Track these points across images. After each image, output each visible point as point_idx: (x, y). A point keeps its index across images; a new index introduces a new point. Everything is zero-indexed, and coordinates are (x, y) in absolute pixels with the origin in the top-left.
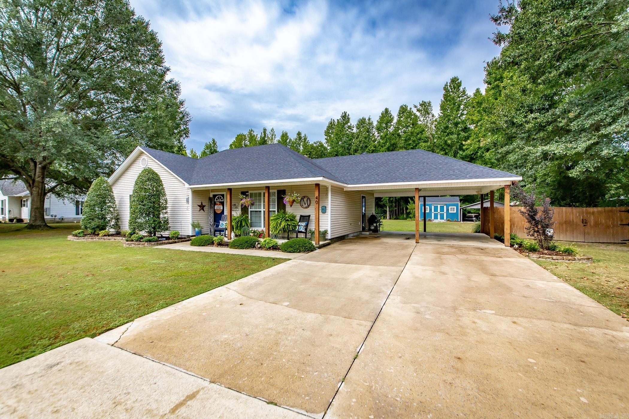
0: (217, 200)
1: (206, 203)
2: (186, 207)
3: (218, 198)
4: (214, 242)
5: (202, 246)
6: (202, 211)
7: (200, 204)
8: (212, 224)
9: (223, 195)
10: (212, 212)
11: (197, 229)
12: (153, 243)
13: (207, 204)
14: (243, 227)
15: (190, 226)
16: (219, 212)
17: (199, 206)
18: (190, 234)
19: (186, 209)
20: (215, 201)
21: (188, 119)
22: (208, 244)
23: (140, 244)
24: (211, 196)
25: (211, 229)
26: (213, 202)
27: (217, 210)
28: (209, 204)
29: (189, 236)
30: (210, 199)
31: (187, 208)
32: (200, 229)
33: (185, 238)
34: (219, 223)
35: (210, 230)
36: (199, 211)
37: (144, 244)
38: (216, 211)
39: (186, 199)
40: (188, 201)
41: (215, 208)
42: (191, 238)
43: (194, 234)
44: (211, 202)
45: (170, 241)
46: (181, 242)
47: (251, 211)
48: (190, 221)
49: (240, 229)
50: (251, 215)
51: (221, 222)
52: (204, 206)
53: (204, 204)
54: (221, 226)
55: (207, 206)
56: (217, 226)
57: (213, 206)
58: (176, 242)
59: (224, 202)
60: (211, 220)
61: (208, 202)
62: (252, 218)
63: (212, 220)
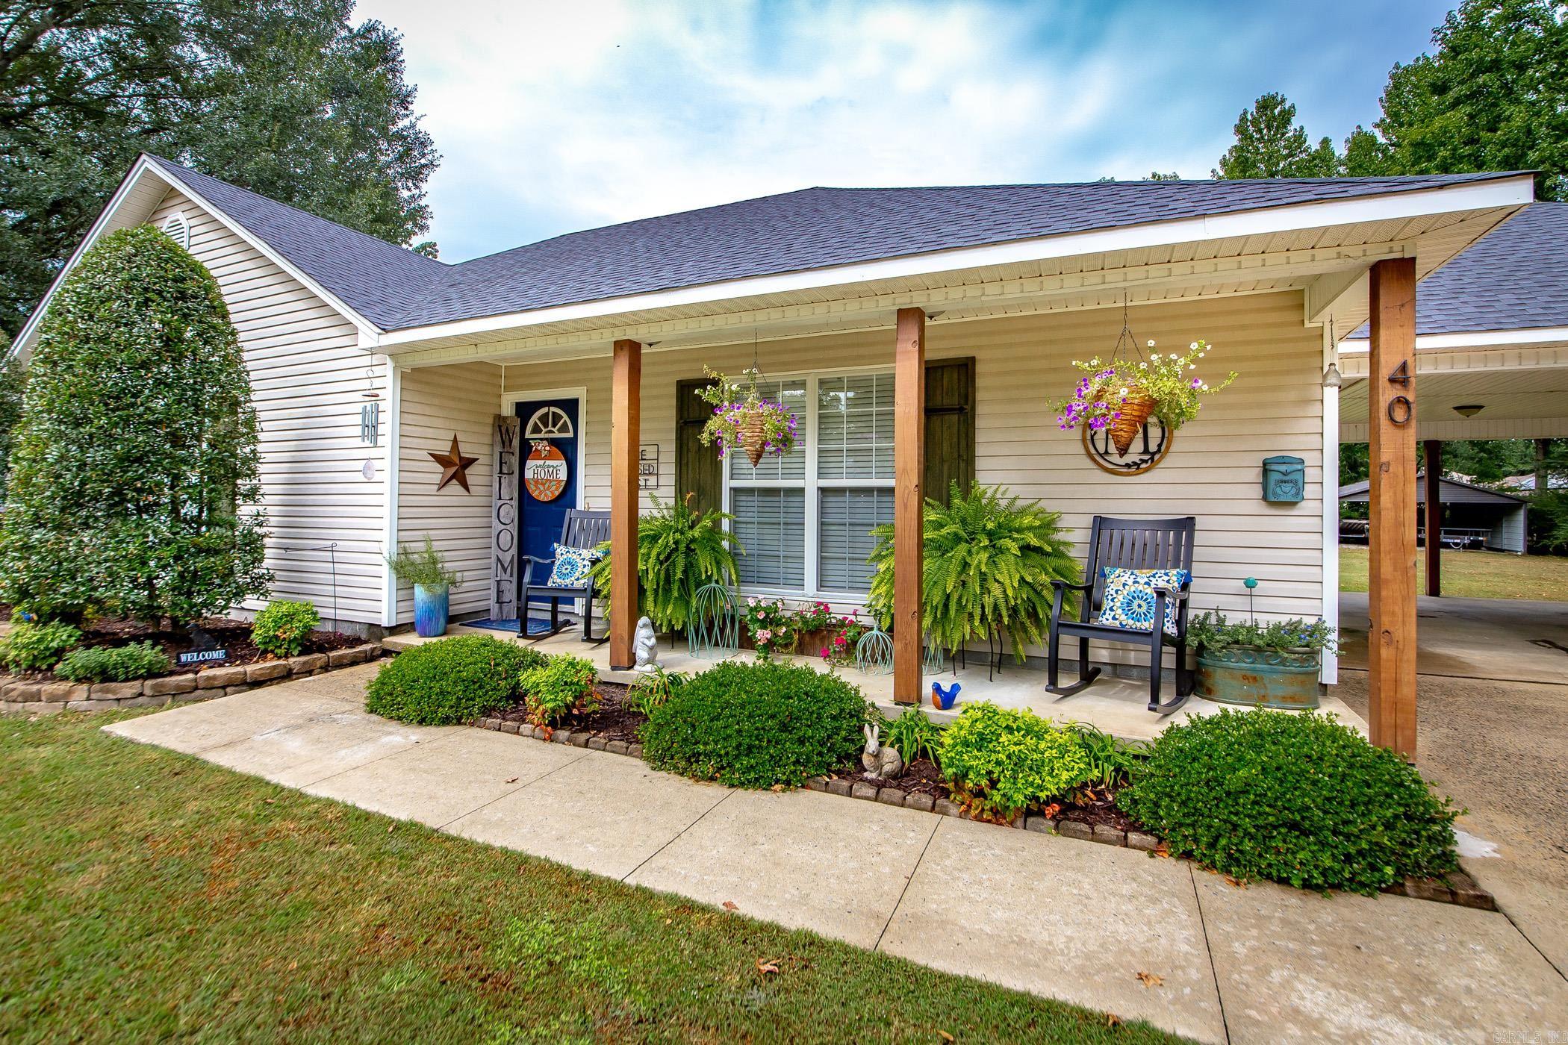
0: (536, 430)
1: (477, 445)
2: (360, 465)
3: (544, 419)
4: (530, 700)
5: (446, 721)
6: (455, 487)
7: (444, 448)
8: (507, 558)
9: (571, 406)
10: (509, 491)
11: (420, 592)
12: (128, 689)
13: (486, 450)
14: (698, 585)
15: (385, 571)
16: (545, 494)
17: (439, 459)
18: (385, 620)
19: (360, 477)
20: (528, 435)
21: (423, 161)
22: (487, 712)
23: (36, 697)
24: (508, 410)
25: (505, 586)
26: (516, 442)
27: (536, 482)
28: (498, 449)
29: (376, 631)
30: (499, 421)
31: (364, 472)
32: (439, 590)
33: (355, 641)
34: (553, 555)
35: (499, 592)
36: (443, 485)
37: (65, 697)
38: (531, 488)
39: (358, 419)
40: (371, 429)
41: (529, 474)
42: (391, 641)
43: (405, 618)
44: (506, 442)
45: (252, 669)
46: (326, 668)
47: (736, 491)
48: (385, 543)
49: (684, 599)
50: (735, 508)
51: (560, 549)
52: (470, 462)
53: (466, 451)
54: (561, 575)
55: (483, 459)
56: (543, 573)
57: (515, 461)
58: (288, 675)
59: (573, 442)
60: (505, 538)
61: (487, 440)
62: (743, 529)
63: (509, 538)
